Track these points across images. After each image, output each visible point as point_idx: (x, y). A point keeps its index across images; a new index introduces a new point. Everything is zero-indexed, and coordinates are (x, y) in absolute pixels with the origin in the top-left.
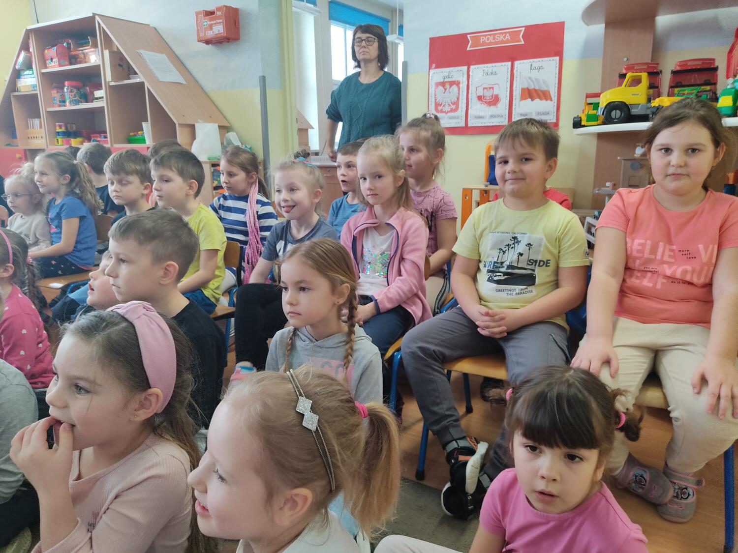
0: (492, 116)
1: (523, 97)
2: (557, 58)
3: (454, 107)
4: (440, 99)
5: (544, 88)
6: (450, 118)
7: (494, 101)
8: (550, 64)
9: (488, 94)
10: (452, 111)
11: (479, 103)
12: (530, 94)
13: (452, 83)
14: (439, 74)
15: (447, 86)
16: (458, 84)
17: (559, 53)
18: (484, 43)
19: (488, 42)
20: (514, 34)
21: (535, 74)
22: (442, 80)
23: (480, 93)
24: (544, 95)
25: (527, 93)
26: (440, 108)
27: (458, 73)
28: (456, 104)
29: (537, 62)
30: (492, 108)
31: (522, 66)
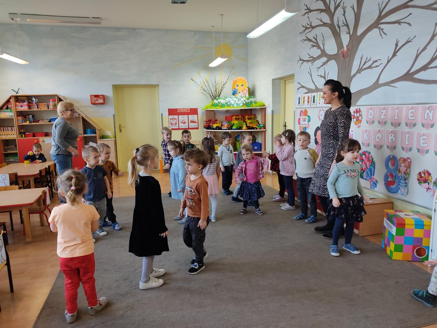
0: (185, 126)
1: (191, 123)
2: (197, 115)
3: (175, 124)
4: (172, 122)
5: (195, 121)
6: (175, 126)
7: (185, 123)
8: (196, 116)
9: (183, 122)
10: (175, 125)
11: (181, 123)
12: (192, 122)
13: (174, 119)
14: (171, 117)
15: (173, 119)
16: (176, 119)
17: (197, 114)
18: (181, 111)
19: (182, 111)
20: (188, 110)
21: (193, 118)
22: (172, 118)
23: (182, 121)
24: (195, 122)
25: (191, 122)
26: (172, 124)
27: (176, 117)
28: (176, 123)
29: (193, 116)
30: (185, 124)
31: (190, 116)
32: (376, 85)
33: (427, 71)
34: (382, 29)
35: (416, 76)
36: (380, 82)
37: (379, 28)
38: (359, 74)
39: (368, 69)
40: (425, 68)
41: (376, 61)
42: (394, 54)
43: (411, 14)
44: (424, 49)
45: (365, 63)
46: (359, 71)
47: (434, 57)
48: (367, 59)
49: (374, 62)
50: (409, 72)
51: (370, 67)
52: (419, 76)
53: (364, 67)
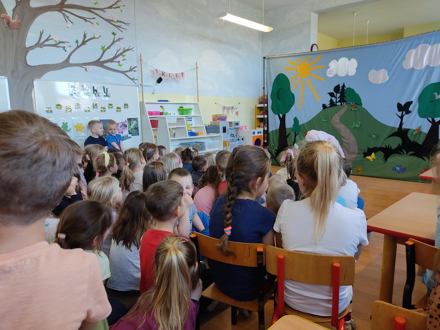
32: (66, 64)
33: (113, 63)
34: (67, 17)
35: (105, 65)
36: (71, 61)
37: (64, 14)
38: (40, 48)
39: (52, 46)
40: (111, 60)
41: (63, 42)
42: (84, 43)
43: (94, 18)
44: (109, 48)
45: (47, 40)
46: (39, 45)
47: (117, 55)
48: (50, 36)
49: (60, 42)
50: (100, 60)
51: (55, 45)
52: (108, 65)
53: (46, 43)
